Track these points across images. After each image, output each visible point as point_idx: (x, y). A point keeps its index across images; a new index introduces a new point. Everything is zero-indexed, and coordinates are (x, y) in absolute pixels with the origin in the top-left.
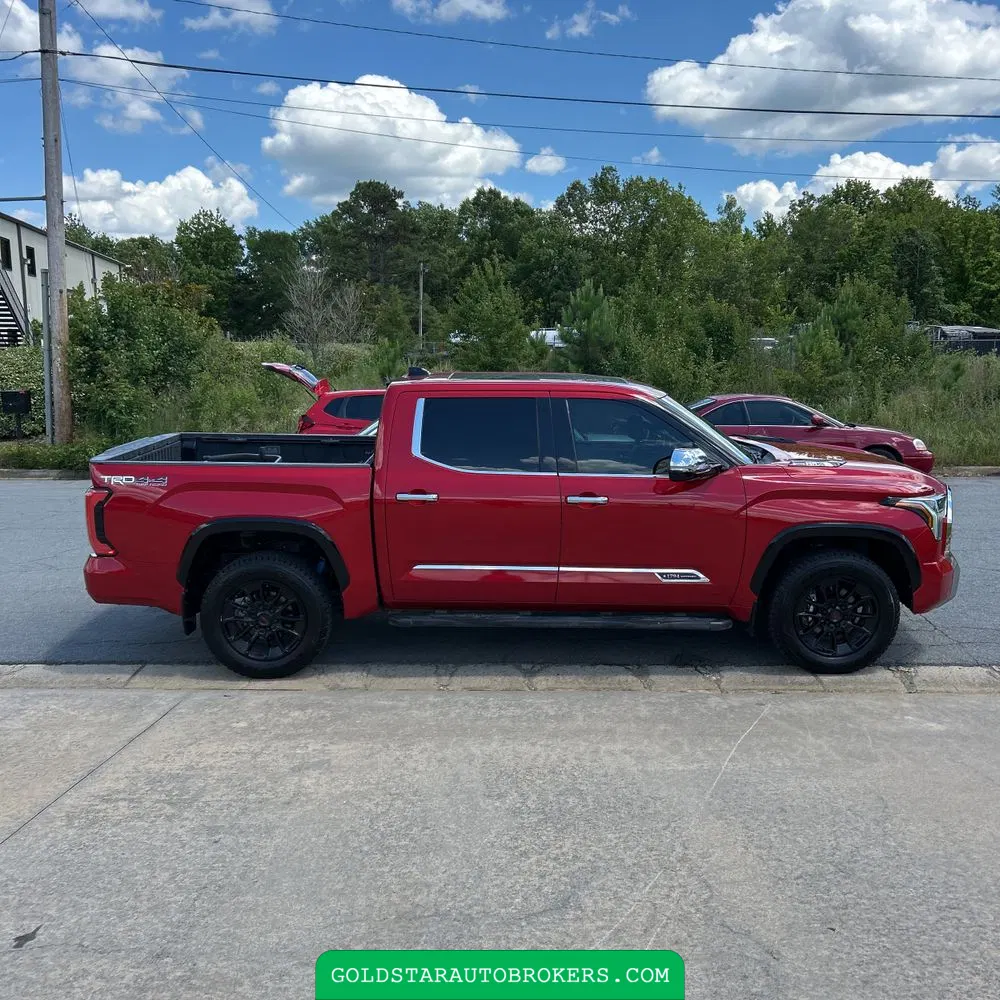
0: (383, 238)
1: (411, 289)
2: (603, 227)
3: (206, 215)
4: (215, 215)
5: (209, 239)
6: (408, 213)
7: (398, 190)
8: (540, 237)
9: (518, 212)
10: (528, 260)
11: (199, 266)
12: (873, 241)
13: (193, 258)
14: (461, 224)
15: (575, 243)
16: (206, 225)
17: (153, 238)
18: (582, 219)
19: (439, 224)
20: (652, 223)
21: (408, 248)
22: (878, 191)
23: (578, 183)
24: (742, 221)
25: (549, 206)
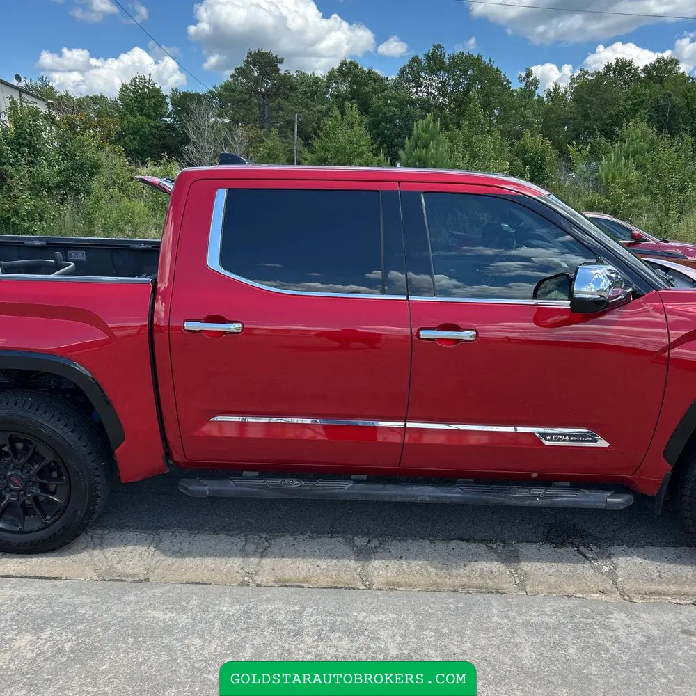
0: (268, 95)
1: (289, 134)
2: (433, 91)
3: (141, 79)
4: (148, 79)
5: (143, 96)
6: (287, 77)
7: (279, 57)
8: (386, 98)
9: (371, 78)
10: (377, 116)
11: (135, 117)
12: (635, 104)
13: (131, 112)
14: (328, 87)
15: (412, 103)
16: (141, 86)
17: (102, 96)
18: (418, 85)
19: (313, 89)
20: (469, 90)
21: (286, 103)
22: (638, 67)
23: (417, 57)
24: (537, 88)
25: (393, 76)
